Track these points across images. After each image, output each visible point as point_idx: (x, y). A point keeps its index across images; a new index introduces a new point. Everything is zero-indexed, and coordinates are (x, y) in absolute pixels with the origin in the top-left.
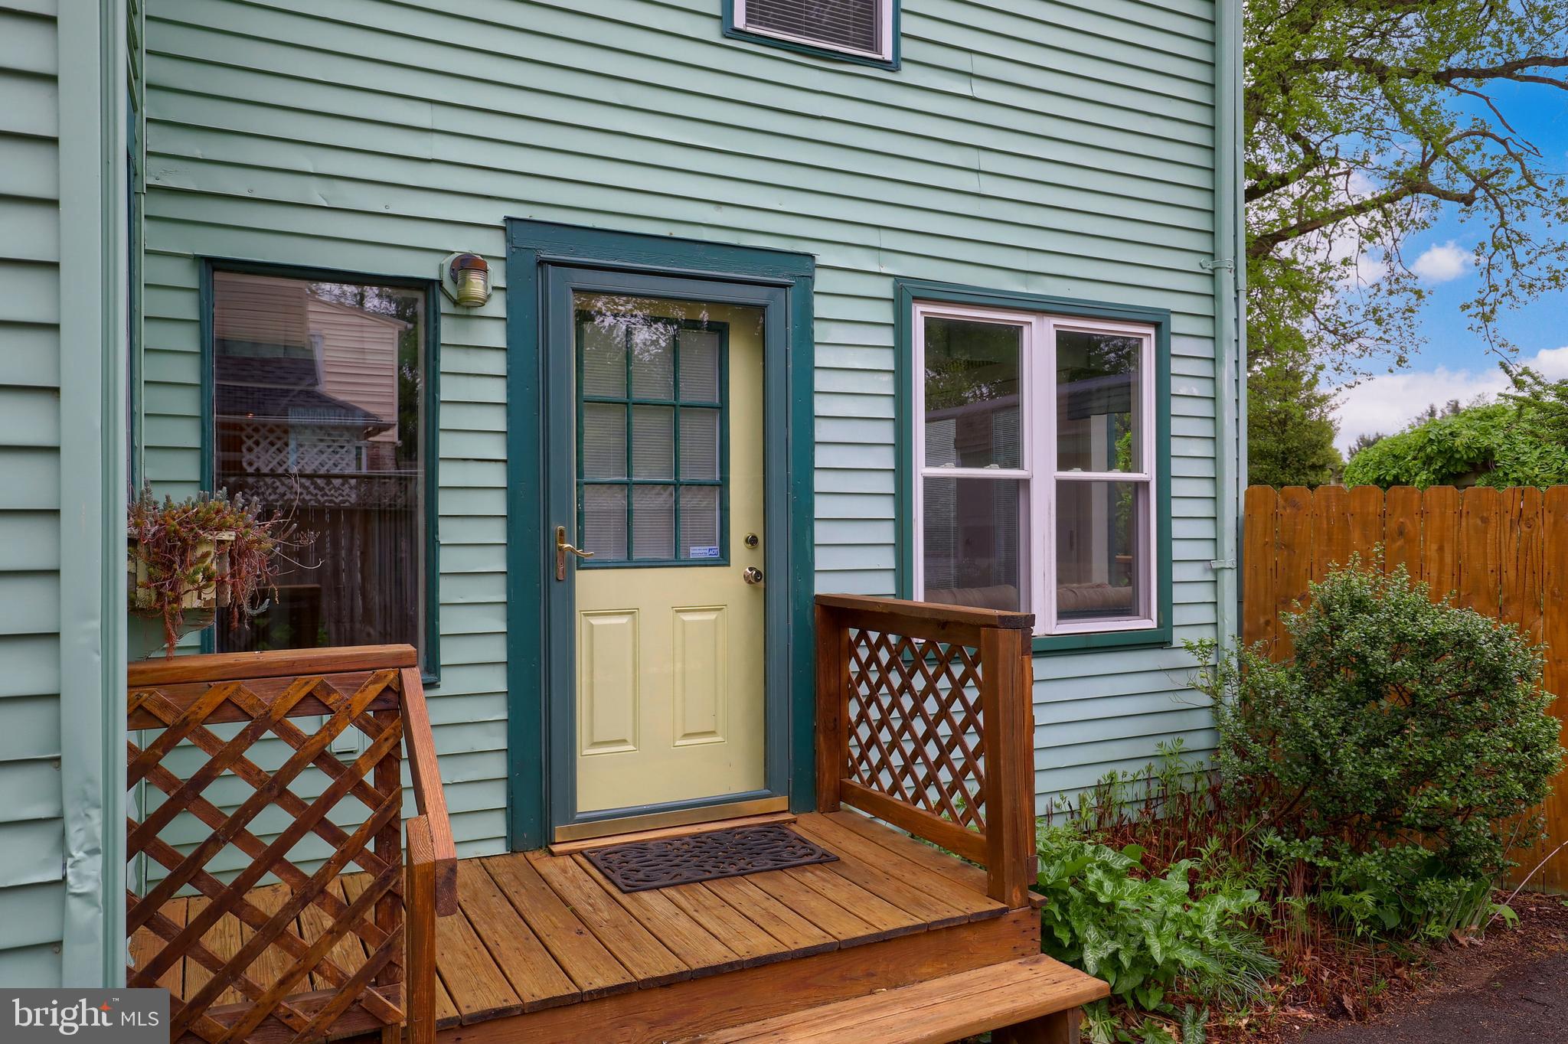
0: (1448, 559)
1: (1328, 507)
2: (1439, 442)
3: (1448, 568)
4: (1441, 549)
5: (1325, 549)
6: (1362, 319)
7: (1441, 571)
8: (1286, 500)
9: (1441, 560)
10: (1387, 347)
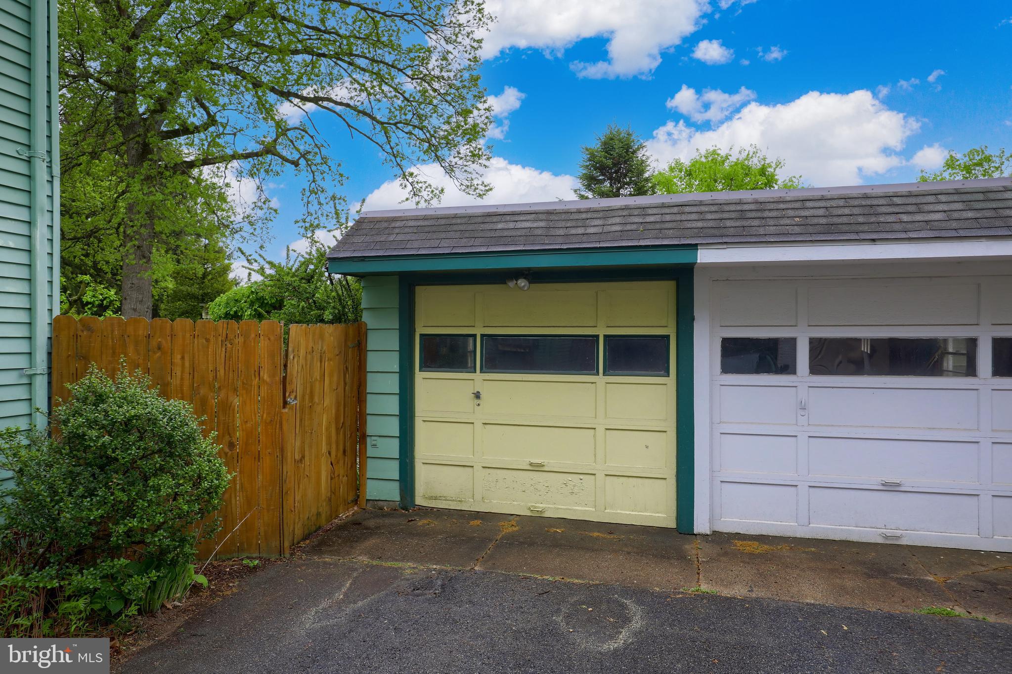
0: (187, 364)
1: (113, 331)
2: (257, 293)
3: (187, 370)
4: (183, 358)
5: (111, 359)
6: (242, 220)
7: (183, 372)
8: (84, 326)
9: (183, 366)
10: (255, 238)
